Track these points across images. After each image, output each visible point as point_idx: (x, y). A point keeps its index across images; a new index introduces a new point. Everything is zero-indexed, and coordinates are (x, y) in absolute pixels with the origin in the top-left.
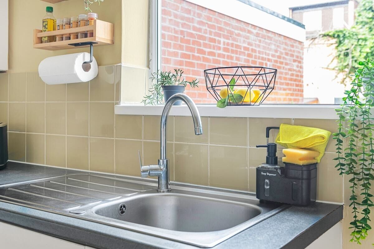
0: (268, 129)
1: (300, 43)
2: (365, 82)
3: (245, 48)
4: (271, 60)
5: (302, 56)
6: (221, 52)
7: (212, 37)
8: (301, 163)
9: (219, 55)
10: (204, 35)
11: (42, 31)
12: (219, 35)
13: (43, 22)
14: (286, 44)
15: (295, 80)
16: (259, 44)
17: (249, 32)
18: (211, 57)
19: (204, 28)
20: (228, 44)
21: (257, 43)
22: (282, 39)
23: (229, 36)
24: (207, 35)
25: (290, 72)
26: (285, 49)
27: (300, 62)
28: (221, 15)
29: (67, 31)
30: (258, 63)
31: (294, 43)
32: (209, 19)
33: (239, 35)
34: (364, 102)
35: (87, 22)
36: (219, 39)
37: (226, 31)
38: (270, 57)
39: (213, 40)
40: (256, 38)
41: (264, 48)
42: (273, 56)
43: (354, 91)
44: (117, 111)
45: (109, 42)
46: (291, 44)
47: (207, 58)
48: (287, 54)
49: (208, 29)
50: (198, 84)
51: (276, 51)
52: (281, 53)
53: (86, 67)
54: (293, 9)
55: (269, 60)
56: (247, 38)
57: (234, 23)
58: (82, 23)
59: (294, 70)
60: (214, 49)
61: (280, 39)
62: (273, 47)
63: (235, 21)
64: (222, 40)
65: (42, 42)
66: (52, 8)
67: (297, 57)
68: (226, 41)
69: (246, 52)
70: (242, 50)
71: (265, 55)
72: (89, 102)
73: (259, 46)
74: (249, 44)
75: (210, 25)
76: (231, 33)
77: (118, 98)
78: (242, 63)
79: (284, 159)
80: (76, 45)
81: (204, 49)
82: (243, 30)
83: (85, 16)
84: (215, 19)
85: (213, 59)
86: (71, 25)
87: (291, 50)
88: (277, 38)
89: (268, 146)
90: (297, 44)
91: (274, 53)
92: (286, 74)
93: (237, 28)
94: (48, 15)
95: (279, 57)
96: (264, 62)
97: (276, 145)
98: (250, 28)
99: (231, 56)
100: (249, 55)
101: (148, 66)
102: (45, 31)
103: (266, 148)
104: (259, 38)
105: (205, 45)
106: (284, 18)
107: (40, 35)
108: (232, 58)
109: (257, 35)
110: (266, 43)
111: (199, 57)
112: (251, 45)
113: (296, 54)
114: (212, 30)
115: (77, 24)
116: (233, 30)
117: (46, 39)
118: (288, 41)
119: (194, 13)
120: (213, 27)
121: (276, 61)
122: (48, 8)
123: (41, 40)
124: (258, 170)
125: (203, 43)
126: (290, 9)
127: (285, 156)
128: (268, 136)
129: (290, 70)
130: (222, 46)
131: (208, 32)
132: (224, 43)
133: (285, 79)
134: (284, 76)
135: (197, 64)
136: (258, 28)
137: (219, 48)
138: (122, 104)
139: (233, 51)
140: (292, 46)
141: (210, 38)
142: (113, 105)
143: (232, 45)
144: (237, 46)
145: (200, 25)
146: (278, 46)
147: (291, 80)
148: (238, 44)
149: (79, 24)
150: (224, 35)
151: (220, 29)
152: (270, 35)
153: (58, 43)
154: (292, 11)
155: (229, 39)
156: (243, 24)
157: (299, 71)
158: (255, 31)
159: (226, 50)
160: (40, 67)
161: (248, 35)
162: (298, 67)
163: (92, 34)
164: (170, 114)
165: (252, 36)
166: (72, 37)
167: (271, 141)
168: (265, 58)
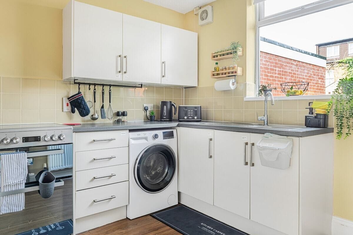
0: (310, 103)
1: (323, 68)
2: (342, 86)
3: (290, 73)
4: (305, 78)
5: (324, 76)
6: (277, 75)
7: (272, 68)
8: (322, 113)
9: (276, 77)
10: (268, 67)
11: (214, 72)
12: (275, 67)
13: (215, 68)
14: (314, 69)
15: (320, 89)
16: (298, 70)
17: (292, 64)
18: (271, 78)
19: (268, 63)
20: (280, 71)
21: (297, 69)
22: (311, 66)
23: (280, 67)
24: (270, 67)
25: (316, 85)
26: (313, 72)
27: (323, 79)
28: (277, 56)
29: (224, 71)
30: (297, 80)
31: (319, 68)
32: (270, 59)
33: (286, 66)
34: (341, 93)
35: (233, 68)
36: (276, 69)
37: (279, 64)
38: (304, 77)
39: (273, 70)
40: (296, 67)
41: (301, 72)
42: (306, 76)
43: (337, 89)
44: (245, 100)
45: (242, 75)
46: (317, 69)
47: (269, 79)
48: (314, 75)
49: (270, 64)
50: (277, 89)
51: (308, 73)
52: (311, 74)
53: (233, 84)
54: (319, 46)
55: (303, 78)
56: (291, 67)
57: (284, 60)
58: (231, 68)
59: (319, 84)
60: (273, 74)
61: (310, 67)
62: (306, 71)
63: (284, 59)
64: (277, 69)
65: (214, 76)
66: (217, 63)
67: (321, 76)
68: (279, 69)
69: (290, 75)
70: (288, 74)
71: (301, 76)
72: (233, 97)
73: (298, 71)
74: (292, 70)
75: (271, 62)
76: (282, 65)
77: (245, 95)
78: (288, 81)
79: (316, 112)
80: (229, 76)
81: (268, 74)
82: (289, 63)
83: (232, 66)
84: (274, 59)
85: (272, 79)
86: (226, 69)
87: (317, 73)
88: (308, 66)
89: (310, 108)
90: (321, 69)
91: (306, 74)
92: (314, 86)
93: (285, 62)
94: (216, 66)
95: (310, 77)
96: (301, 80)
97: (312, 108)
98: (292, 62)
99: (282, 77)
100: (292, 76)
101: (255, 83)
102: (215, 71)
103: (309, 109)
104: (297, 67)
105: (268, 72)
106: (312, 55)
107: (213, 73)
108: (282, 78)
109: (297, 65)
110: (302, 69)
111: (265, 78)
112: (293, 71)
113: (320, 74)
114: (272, 64)
115: (229, 68)
116: (283, 63)
117: (216, 74)
118: (315, 68)
119: (263, 57)
120: (272, 63)
121: (308, 79)
122: (216, 63)
123: (214, 75)
124: (306, 117)
125: (267, 71)
126: (317, 45)
127: (316, 111)
128: (309, 105)
129: (316, 83)
130: (277, 72)
131: (270, 65)
132: (278, 70)
133: (314, 89)
134: (313, 87)
135: (264, 82)
136: (297, 62)
137: (276, 73)
138: (247, 97)
139: (283, 75)
140: (318, 70)
141: (271, 68)
142: (243, 97)
143: (283, 71)
144: (285, 72)
145: (265, 62)
146: (309, 71)
147: (317, 89)
148: (286, 70)
149: (230, 68)
150: (278, 66)
151: (276, 63)
152: (304, 64)
153: (220, 76)
154: (319, 47)
155: (281, 69)
156: (288, 60)
157: (323, 85)
158: (295, 63)
159: (279, 74)
160: (215, 84)
161: (291, 65)
162: (321, 81)
163: (236, 72)
164: (268, 100)
165: (293, 66)
166: (227, 73)
167: (310, 107)
168: (301, 78)
